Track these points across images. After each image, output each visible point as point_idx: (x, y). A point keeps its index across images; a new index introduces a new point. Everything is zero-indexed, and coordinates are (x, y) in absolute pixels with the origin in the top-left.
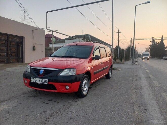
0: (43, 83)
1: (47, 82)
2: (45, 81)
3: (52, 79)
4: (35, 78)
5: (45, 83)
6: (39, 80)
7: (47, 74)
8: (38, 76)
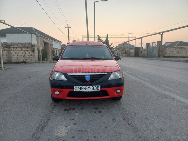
0: (94, 90)
1: (100, 89)
2: (97, 88)
3: (104, 84)
4: (81, 86)
5: (97, 90)
6: (89, 88)
7: (97, 80)
8: (84, 84)
